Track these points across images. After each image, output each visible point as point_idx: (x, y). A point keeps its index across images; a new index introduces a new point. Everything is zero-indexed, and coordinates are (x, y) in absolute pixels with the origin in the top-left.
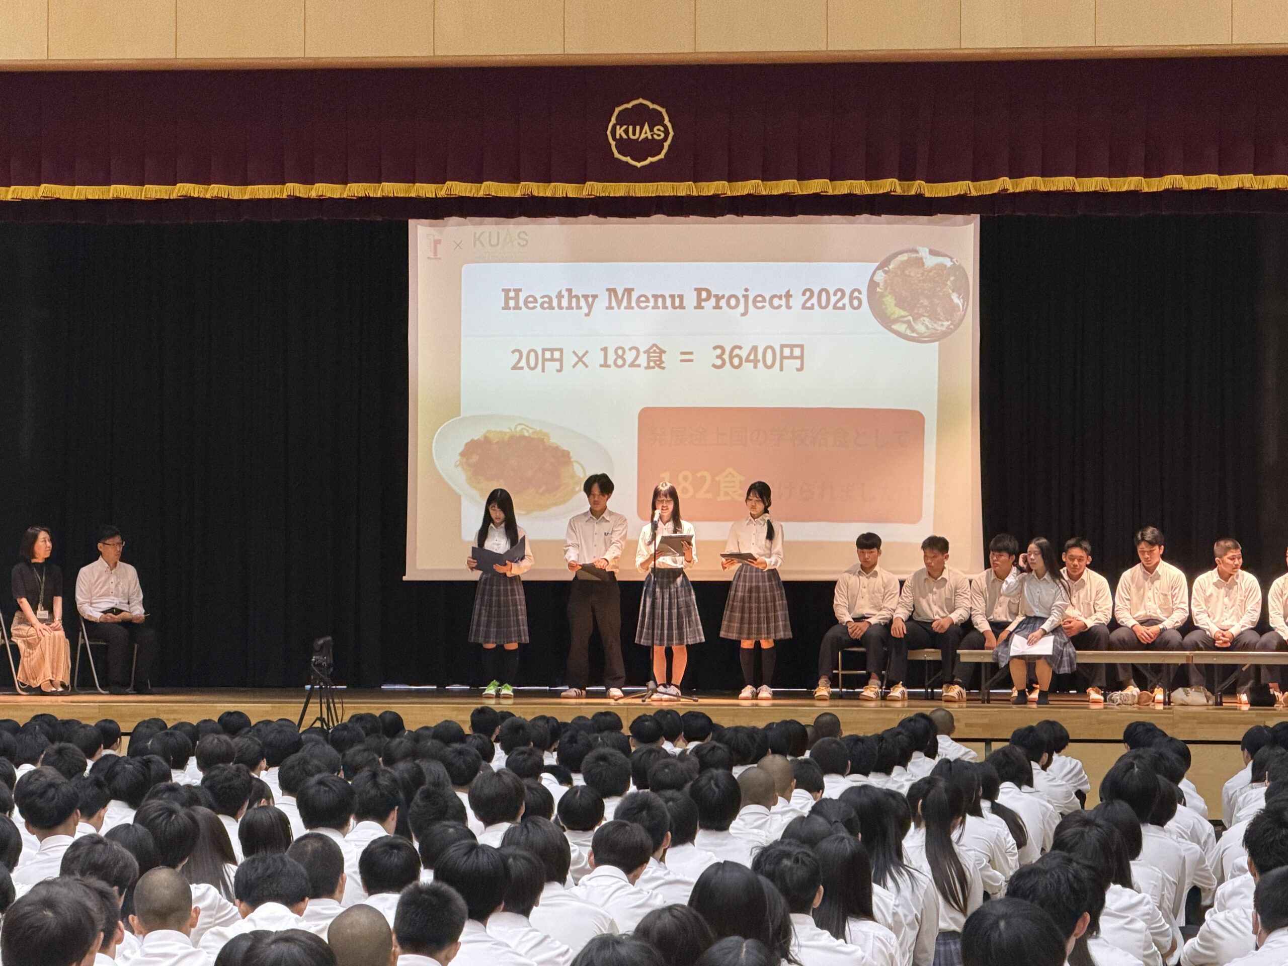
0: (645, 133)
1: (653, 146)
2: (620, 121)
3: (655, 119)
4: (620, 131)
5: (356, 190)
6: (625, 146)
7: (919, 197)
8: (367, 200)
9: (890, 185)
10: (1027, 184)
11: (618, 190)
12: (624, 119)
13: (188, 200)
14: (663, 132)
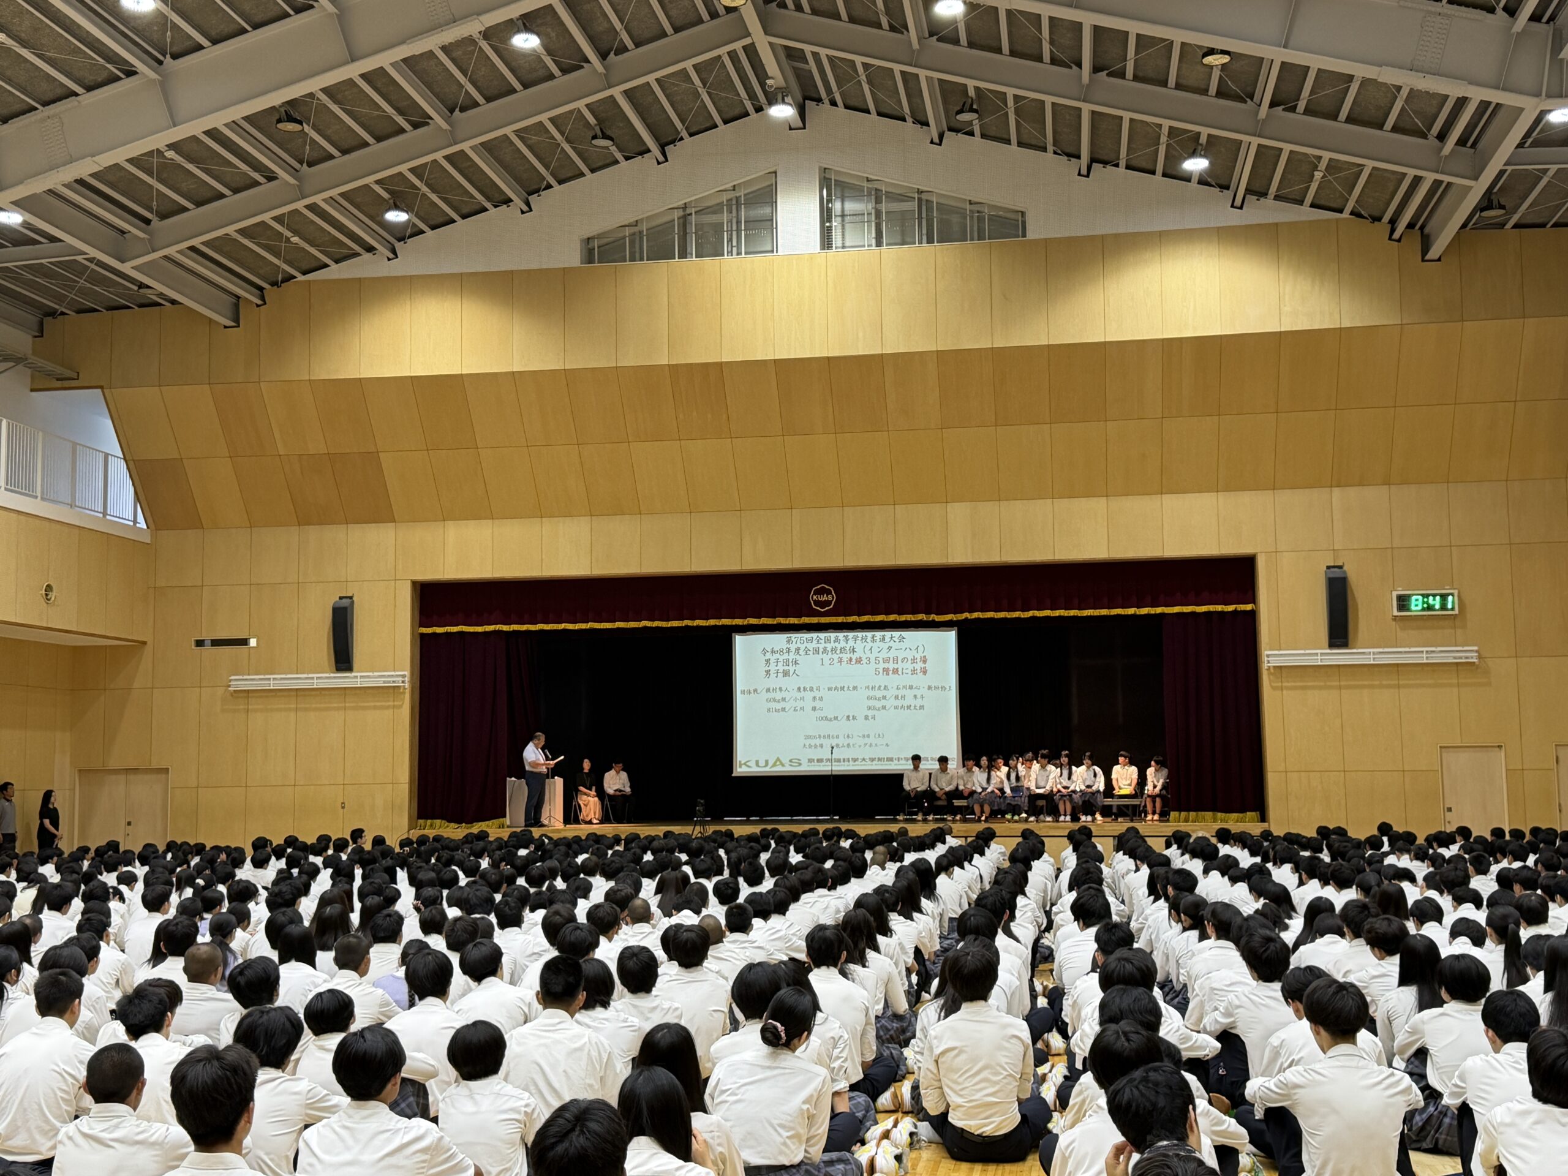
0: (825, 598)
1: (828, 603)
2: (814, 594)
3: (829, 592)
4: (815, 597)
5: (712, 622)
6: (817, 603)
7: (933, 621)
8: (715, 626)
9: (921, 617)
10: (975, 615)
11: (815, 620)
12: (817, 592)
13: (645, 628)
14: (832, 597)
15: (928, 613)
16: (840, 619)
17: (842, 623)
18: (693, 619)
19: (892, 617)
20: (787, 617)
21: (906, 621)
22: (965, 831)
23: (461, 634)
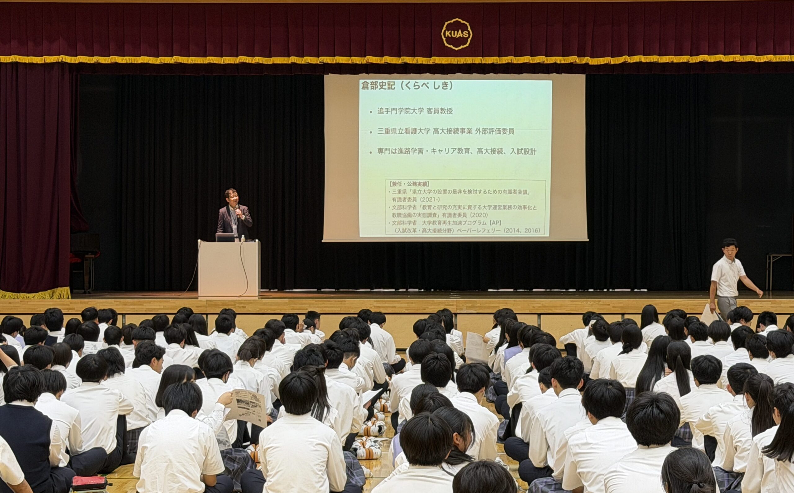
0: (459, 34)
1: (463, 41)
2: (447, 29)
3: (464, 28)
4: (447, 33)
6: (450, 40)
7: (587, 65)
9: (573, 59)
11: (446, 60)
12: (450, 28)
13: (244, 64)
14: (468, 34)
15: (581, 55)
16: (478, 60)
17: (480, 65)
18: (301, 55)
19: (539, 59)
20: (414, 56)
21: (555, 64)
22: (622, 308)
23: (16, 65)
